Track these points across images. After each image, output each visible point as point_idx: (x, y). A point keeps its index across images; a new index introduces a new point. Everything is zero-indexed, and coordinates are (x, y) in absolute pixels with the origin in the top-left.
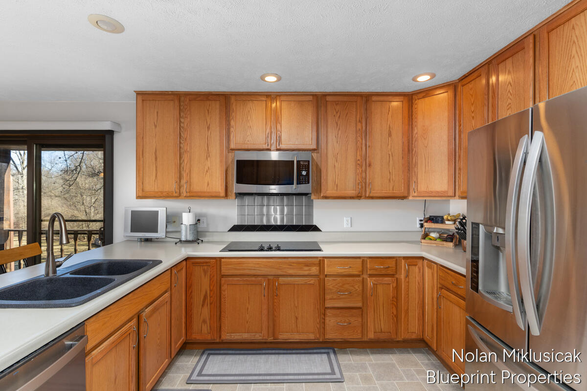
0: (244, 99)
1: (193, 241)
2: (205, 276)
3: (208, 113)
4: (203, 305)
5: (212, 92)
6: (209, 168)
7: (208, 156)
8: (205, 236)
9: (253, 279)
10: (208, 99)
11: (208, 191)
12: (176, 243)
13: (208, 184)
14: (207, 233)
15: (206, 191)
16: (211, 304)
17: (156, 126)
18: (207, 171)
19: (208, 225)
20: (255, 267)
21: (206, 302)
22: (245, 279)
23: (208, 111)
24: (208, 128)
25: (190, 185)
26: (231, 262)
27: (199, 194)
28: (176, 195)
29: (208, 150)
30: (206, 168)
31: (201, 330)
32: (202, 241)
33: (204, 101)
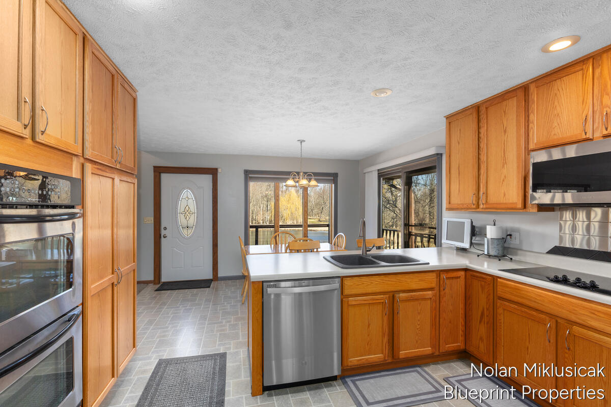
0: (548, 82)
1: (495, 256)
2: (482, 293)
3: (505, 114)
4: (480, 322)
5: (509, 90)
6: (505, 177)
7: (505, 163)
8: (516, 254)
9: (534, 313)
10: (504, 100)
11: (505, 202)
12: (478, 256)
13: (505, 195)
14: (520, 252)
15: (502, 202)
16: (487, 323)
17: (459, 143)
18: (503, 180)
19: (521, 242)
20: (536, 299)
21: (483, 320)
22: (523, 309)
23: (505, 112)
24: (505, 132)
25: (487, 197)
26: (508, 284)
27: (495, 206)
28: (475, 207)
29: (504, 156)
30: (503, 177)
31: (479, 347)
32: (511, 259)
33: (500, 102)
